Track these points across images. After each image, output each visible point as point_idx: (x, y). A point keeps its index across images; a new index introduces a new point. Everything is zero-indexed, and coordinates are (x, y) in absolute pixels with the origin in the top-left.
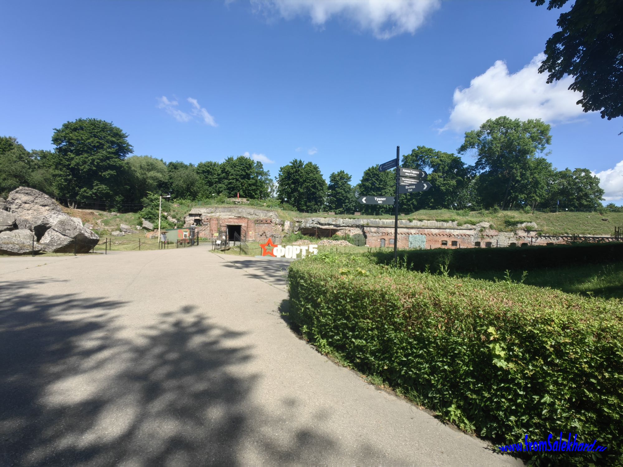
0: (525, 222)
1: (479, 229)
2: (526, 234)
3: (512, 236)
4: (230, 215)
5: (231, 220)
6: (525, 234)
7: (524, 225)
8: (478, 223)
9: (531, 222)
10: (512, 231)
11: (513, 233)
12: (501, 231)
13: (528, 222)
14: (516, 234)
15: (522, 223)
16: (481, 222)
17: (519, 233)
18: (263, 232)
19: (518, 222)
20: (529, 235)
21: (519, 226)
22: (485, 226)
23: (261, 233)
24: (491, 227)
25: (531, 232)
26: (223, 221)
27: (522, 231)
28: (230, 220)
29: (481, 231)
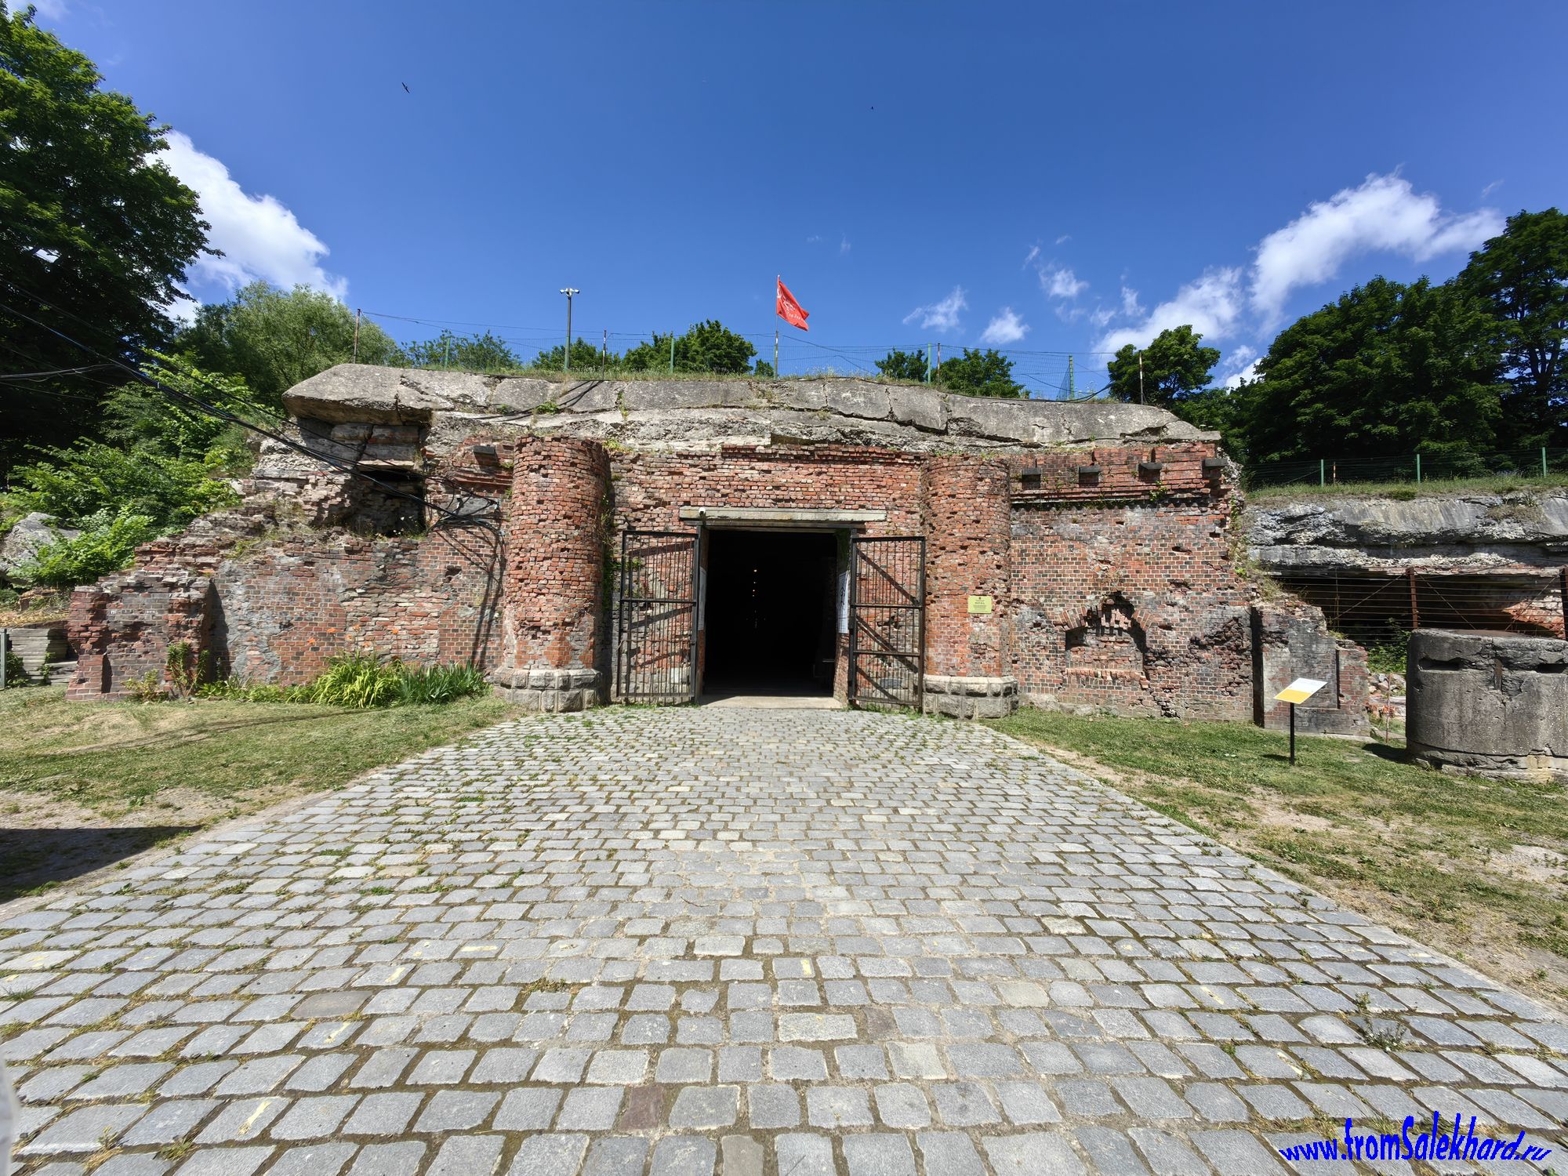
4: (724, 429)
5: (748, 471)
18: (1093, 601)
23: (1070, 612)
26: (662, 480)
28: (729, 468)
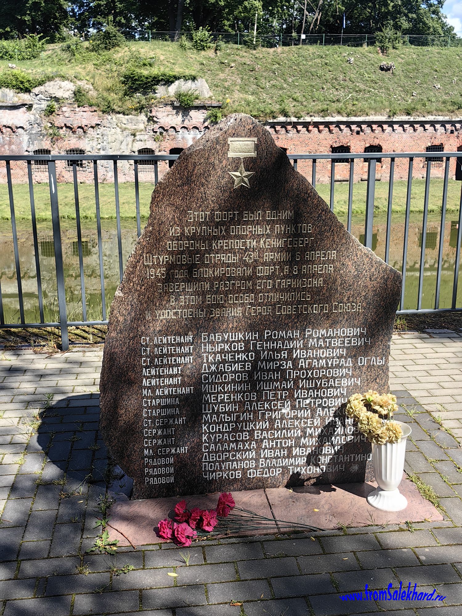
0: (176, 78)
1: (44, 105)
2: (180, 118)
3: (142, 126)
6: (176, 120)
7: (173, 89)
8: (41, 83)
9: (194, 79)
10: (140, 109)
11: (143, 117)
12: (109, 110)
13: (186, 78)
14: (151, 119)
15: (168, 81)
16: (50, 79)
17: (159, 115)
19: (156, 81)
20: (186, 124)
21: (161, 91)
22: (59, 94)
24: (79, 97)
25: (193, 113)
27: (169, 108)
29: (50, 111)
